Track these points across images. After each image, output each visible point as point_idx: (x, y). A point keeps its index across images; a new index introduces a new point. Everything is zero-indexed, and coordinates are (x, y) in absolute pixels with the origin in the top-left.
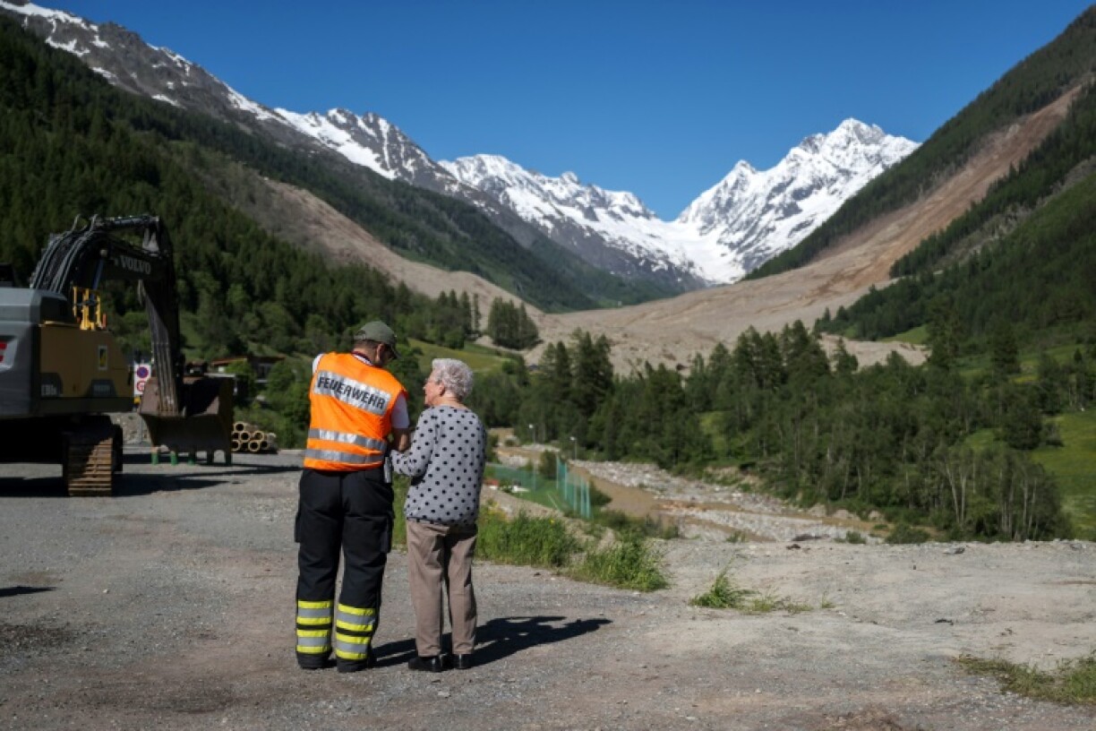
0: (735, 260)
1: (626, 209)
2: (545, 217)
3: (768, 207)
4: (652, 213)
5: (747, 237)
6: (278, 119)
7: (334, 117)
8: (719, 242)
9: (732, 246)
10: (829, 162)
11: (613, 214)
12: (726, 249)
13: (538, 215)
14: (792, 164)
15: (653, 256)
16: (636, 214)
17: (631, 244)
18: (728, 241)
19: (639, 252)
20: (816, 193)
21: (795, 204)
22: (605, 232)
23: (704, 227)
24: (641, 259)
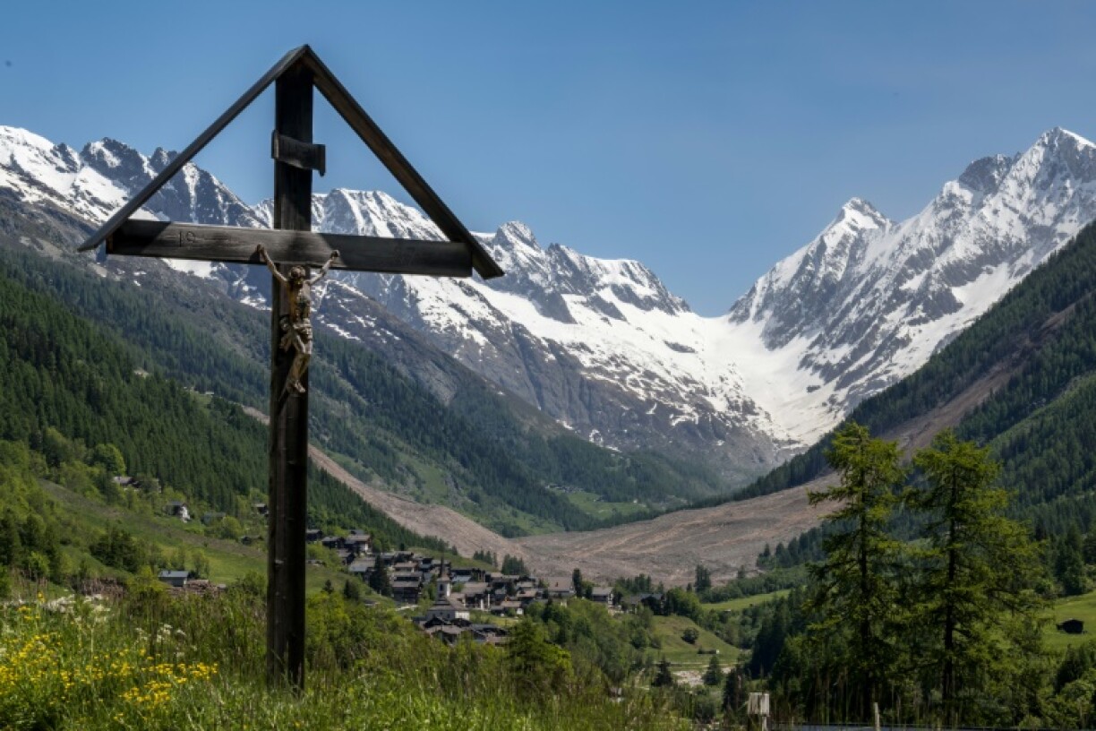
0: (832, 400)
1: (626, 294)
2: (473, 324)
3: (899, 297)
4: (678, 300)
5: (856, 355)
6: (54, 200)
7: (100, 154)
8: (806, 362)
9: (828, 372)
10: (1015, 211)
11: (598, 304)
12: (816, 380)
13: (457, 319)
14: (945, 213)
15: (676, 392)
16: (646, 304)
17: (634, 369)
18: (822, 361)
19: (648, 388)
20: (990, 272)
21: (948, 291)
22: (582, 347)
23: (779, 331)
24: (650, 402)
